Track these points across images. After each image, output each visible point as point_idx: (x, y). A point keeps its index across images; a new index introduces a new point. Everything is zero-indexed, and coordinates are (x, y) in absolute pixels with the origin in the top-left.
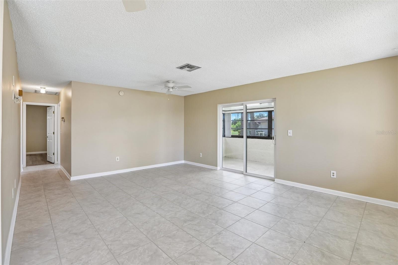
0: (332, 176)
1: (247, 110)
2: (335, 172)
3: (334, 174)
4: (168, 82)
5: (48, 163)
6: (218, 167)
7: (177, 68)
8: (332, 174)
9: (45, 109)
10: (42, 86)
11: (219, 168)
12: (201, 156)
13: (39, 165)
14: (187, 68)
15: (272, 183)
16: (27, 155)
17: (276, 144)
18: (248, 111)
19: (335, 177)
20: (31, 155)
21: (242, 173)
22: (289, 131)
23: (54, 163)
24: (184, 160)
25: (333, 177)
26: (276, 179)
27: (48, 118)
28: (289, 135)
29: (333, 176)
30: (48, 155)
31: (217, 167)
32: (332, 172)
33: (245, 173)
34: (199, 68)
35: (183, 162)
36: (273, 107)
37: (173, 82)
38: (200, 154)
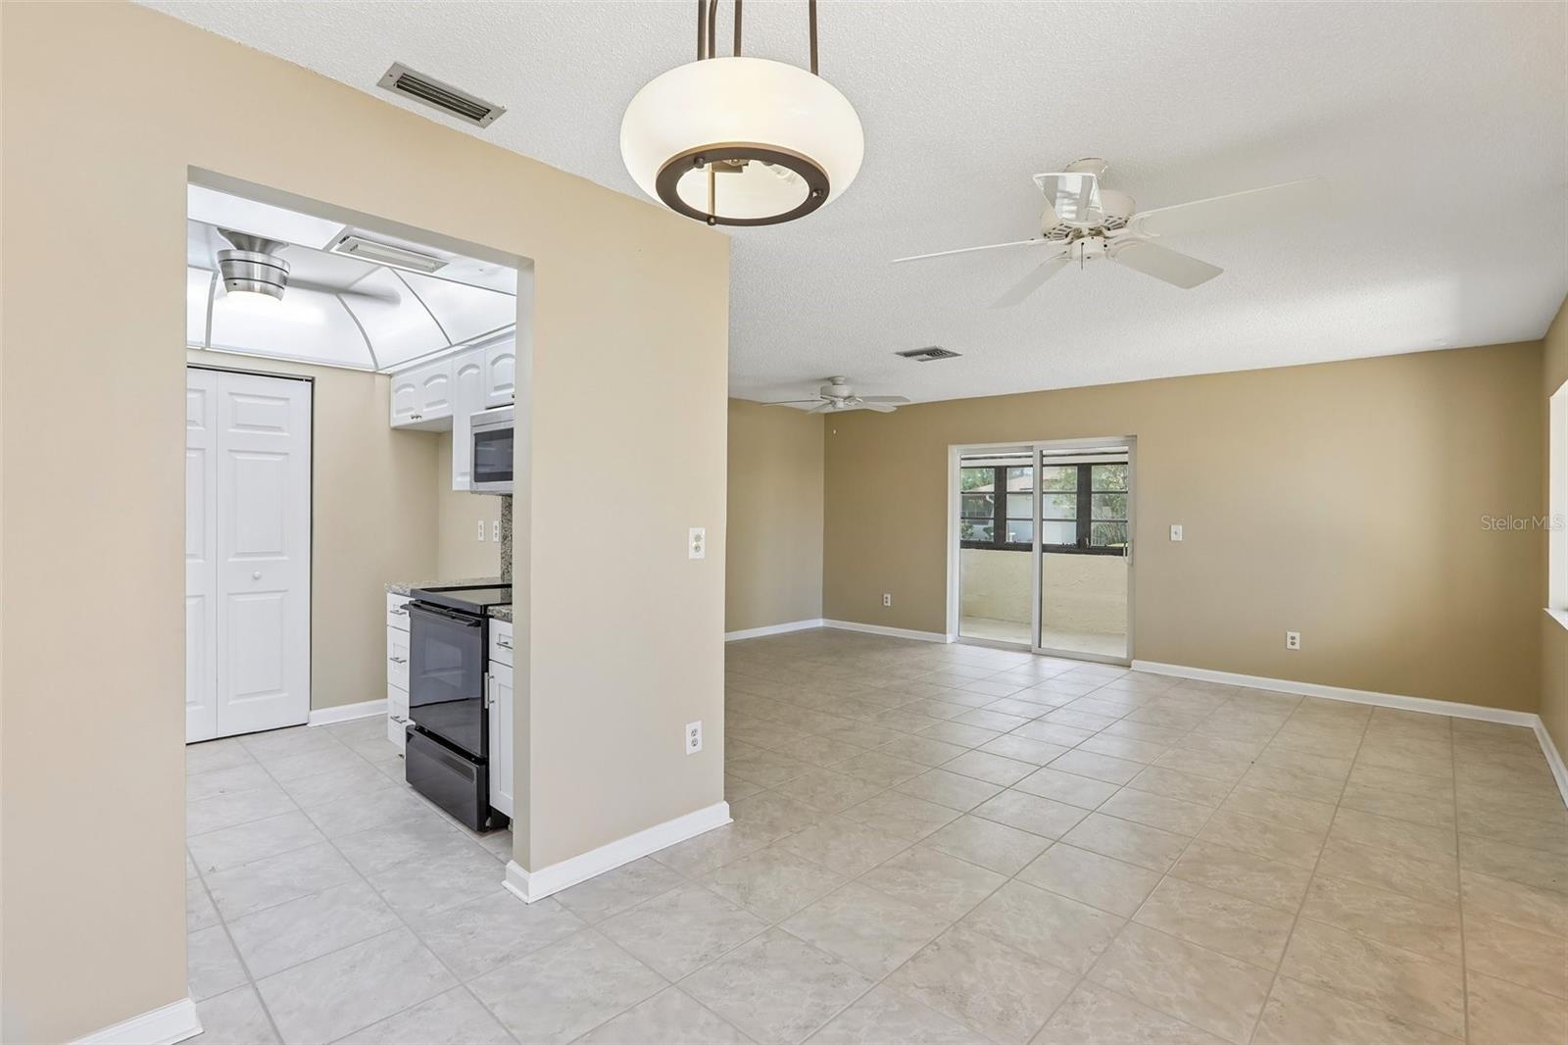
0: (1289, 646)
1: (1044, 459)
2: (1297, 635)
3: (1295, 640)
4: (833, 380)
6: (948, 635)
7: (898, 353)
8: (1289, 641)
11: (950, 638)
12: (886, 602)
14: (924, 355)
15: (1123, 671)
17: (1132, 564)
18: (1046, 461)
19: (1297, 646)
21: (1027, 650)
22: (1174, 528)
24: (825, 616)
25: (1293, 647)
26: (1134, 662)
28: (1174, 537)
29: (1293, 644)
31: (945, 633)
32: (1290, 634)
33: (1035, 648)
35: (819, 623)
36: (1126, 453)
38: (885, 596)
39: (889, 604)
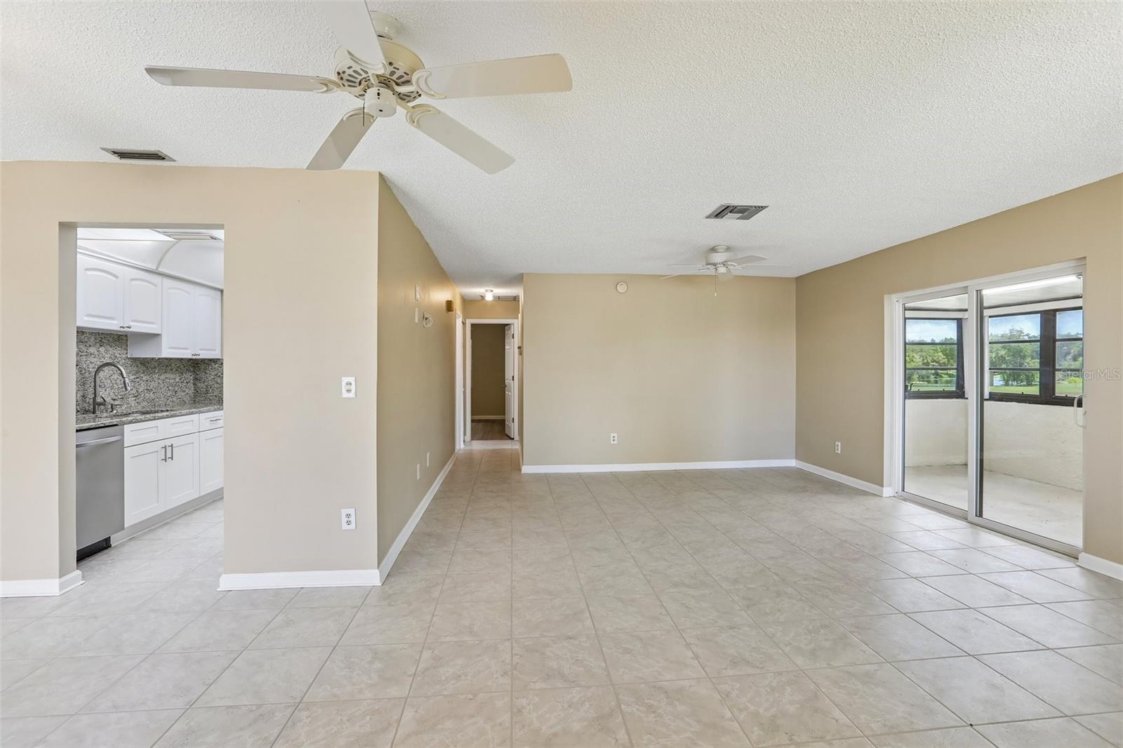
4: (713, 250)
5: (506, 437)
6: (884, 489)
7: (708, 217)
9: (502, 330)
10: (488, 288)
11: (887, 491)
12: (838, 450)
13: (492, 439)
14: (729, 214)
16: (473, 421)
20: (480, 421)
21: (962, 516)
23: (513, 439)
26: (1082, 555)
27: (507, 347)
30: (507, 423)
31: (883, 486)
33: (972, 515)
34: (763, 208)
35: (792, 463)
37: (728, 249)
38: (837, 443)
39: (840, 452)
